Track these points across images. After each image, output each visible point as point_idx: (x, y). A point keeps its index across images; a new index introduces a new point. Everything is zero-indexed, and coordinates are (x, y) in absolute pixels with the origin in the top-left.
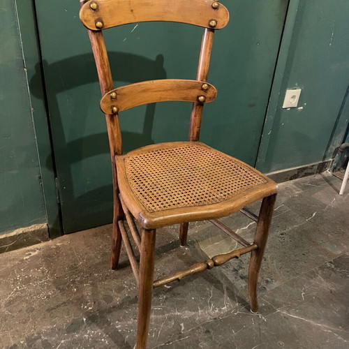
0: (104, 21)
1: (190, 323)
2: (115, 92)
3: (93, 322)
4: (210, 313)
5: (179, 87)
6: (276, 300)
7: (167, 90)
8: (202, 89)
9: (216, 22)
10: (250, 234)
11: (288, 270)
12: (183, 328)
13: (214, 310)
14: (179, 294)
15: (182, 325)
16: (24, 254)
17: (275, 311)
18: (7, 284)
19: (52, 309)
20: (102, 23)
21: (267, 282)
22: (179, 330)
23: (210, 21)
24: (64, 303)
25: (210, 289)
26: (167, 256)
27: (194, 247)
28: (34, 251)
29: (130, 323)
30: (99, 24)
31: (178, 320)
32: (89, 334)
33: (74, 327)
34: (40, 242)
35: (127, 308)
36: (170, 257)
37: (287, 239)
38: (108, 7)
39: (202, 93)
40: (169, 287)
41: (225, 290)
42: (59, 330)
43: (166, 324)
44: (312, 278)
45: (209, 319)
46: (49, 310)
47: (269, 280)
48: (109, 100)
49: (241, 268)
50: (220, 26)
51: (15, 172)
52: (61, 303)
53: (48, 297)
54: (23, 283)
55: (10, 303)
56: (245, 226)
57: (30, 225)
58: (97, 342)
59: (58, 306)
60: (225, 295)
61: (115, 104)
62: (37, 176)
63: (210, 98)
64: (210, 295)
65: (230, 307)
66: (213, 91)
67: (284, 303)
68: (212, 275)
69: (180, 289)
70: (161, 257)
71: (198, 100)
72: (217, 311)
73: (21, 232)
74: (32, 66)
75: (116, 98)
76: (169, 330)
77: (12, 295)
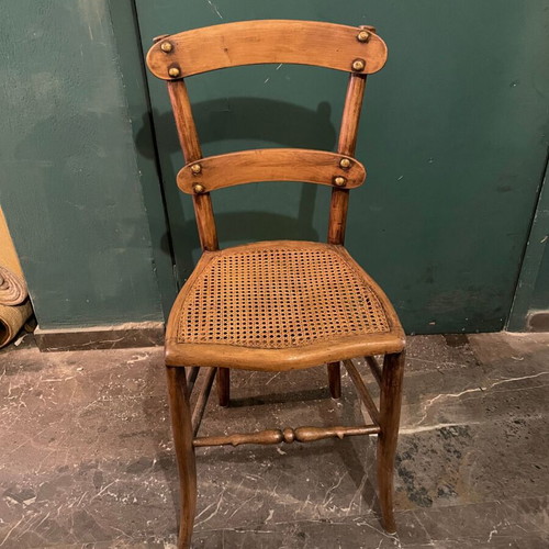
0: (181, 66)
1: (284, 514)
2: (198, 163)
3: (163, 468)
4: (321, 509)
5: (303, 162)
6: (440, 526)
7: (283, 165)
8: (341, 167)
9: (364, 63)
10: (458, 407)
11: (492, 485)
12: (270, 518)
13: (329, 506)
14: (291, 467)
15: (272, 512)
16: (130, 356)
17: (426, 541)
18: (95, 389)
19: (127, 436)
20: (179, 69)
21: (441, 493)
22: (263, 518)
23: (354, 62)
24: (143, 432)
25: (341, 475)
26: (304, 407)
27: (352, 405)
28: (143, 355)
29: (206, 485)
30: (174, 71)
31: (270, 503)
32: (150, 483)
33: (138, 467)
34: (153, 345)
35: (212, 464)
36: (308, 410)
37: (522, 432)
38: (188, 47)
39: (340, 172)
40: (282, 453)
41: (363, 483)
42: (121, 464)
43: (251, 504)
44: (527, 511)
45: (314, 517)
46: (122, 436)
47: (446, 490)
48: (190, 174)
49: (409, 457)
50: (369, 70)
51: (121, 250)
52: (139, 431)
53: (129, 419)
54: (112, 393)
55: (87, 413)
56: (457, 392)
57: (142, 320)
58: (154, 495)
59: (134, 434)
60: (359, 491)
61: (199, 180)
62: (150, 259)
63: (354, 181)
64: (336, 484)
65: (356, 511)
66: (359, 171)
67: (450, 536)
68: (356, 456)
69: (296, 461)
70: (294, 406)
71: (334, 183)
72: (332, 510)
73: (129, 328)
74: (139, 116)
75: (200, 172)
76: (251, 512)
77: (93, 405)
